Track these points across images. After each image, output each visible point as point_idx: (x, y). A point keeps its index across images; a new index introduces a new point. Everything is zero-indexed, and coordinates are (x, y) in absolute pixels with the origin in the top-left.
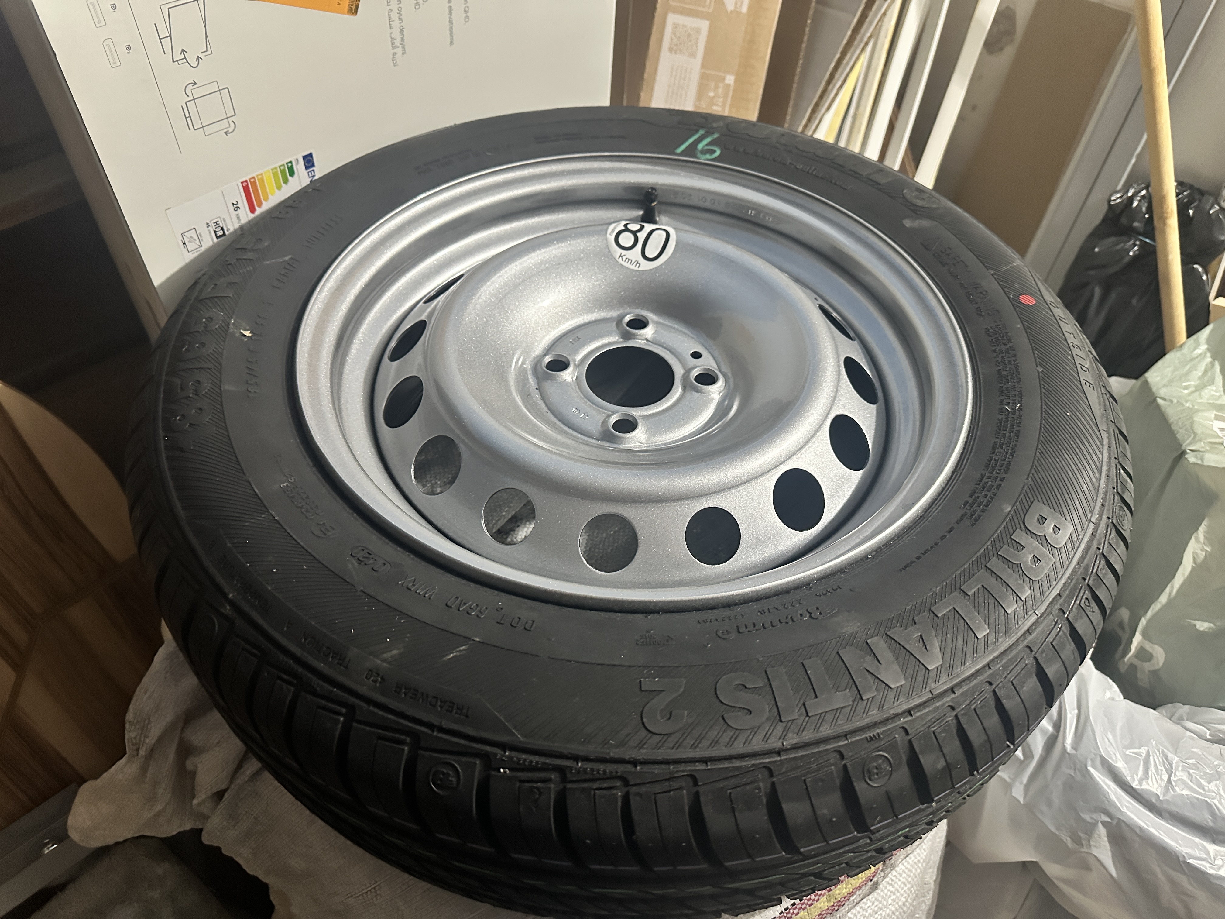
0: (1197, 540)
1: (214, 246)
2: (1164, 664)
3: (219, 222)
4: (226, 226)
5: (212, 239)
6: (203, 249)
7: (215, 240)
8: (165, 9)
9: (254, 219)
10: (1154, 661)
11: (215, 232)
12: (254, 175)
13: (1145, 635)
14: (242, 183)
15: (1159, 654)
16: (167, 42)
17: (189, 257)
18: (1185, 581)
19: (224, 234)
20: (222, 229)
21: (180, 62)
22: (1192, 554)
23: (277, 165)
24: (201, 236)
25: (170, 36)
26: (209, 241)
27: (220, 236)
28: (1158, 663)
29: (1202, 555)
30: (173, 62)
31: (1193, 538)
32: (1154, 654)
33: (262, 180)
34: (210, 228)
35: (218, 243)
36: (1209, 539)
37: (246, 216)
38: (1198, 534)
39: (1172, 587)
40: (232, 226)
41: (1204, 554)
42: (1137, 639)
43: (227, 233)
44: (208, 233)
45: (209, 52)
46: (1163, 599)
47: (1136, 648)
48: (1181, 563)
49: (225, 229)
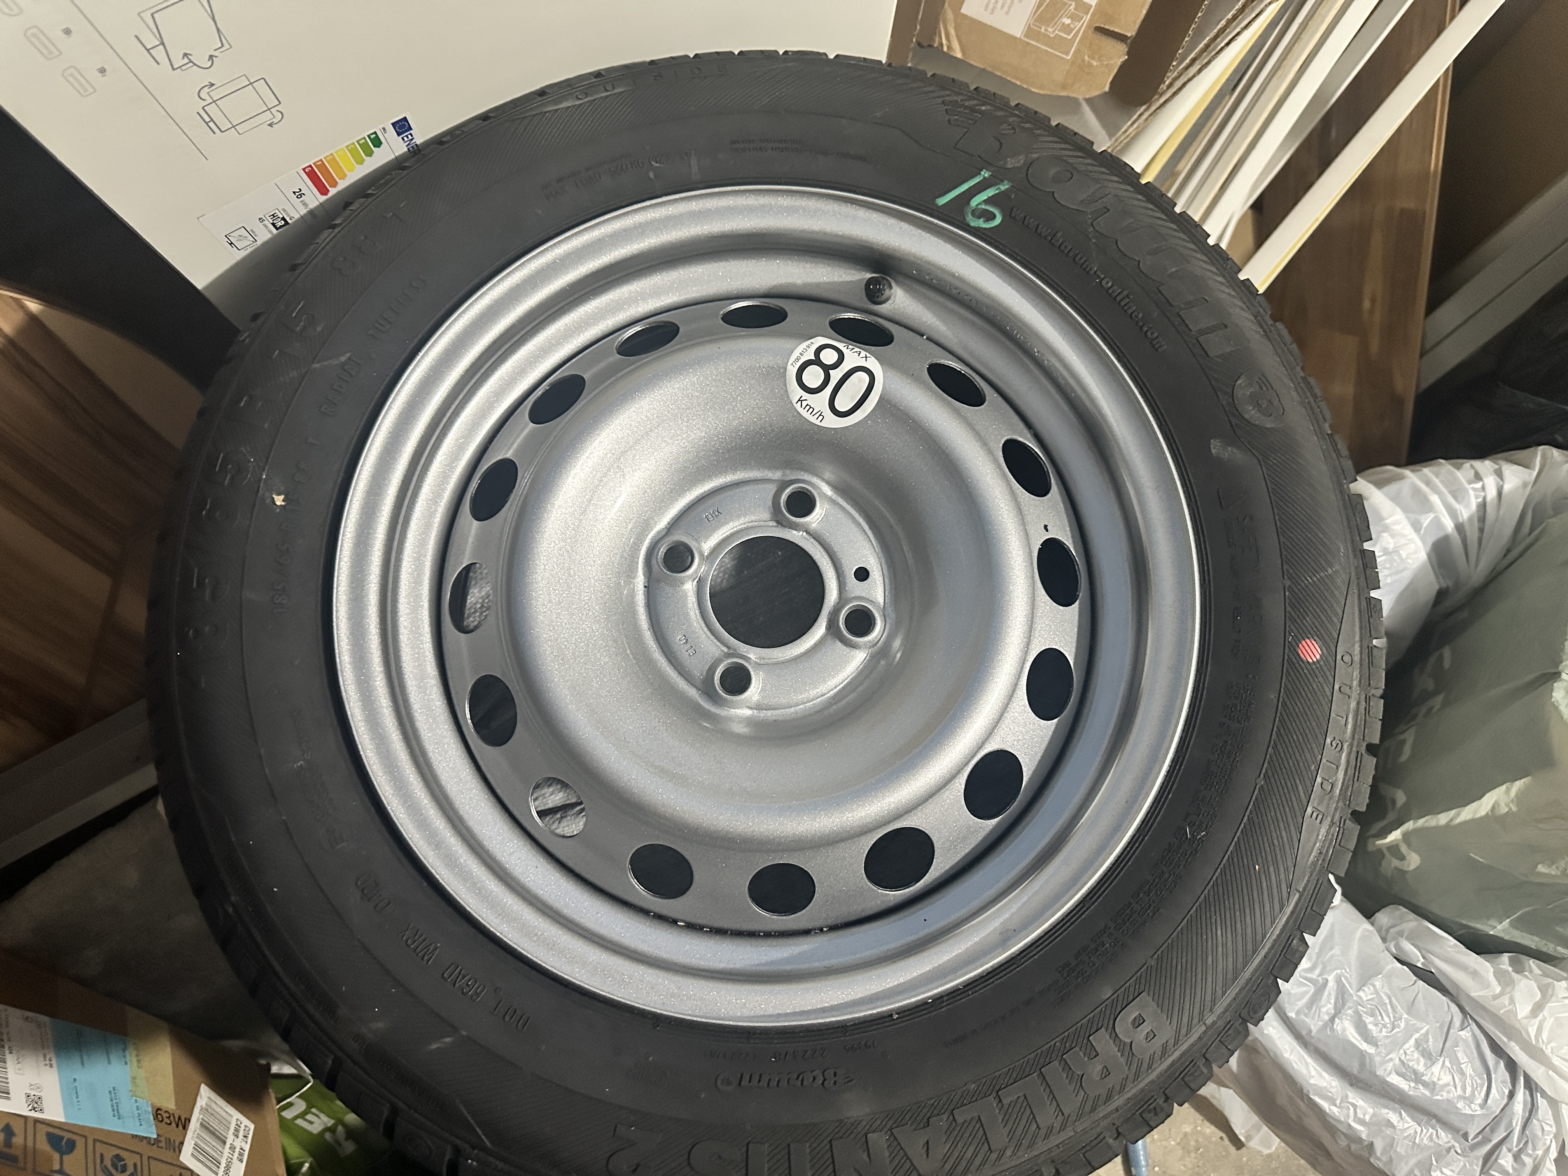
0: (1508, 791)
1: (274, 238)
2: (1415, 869)
3: (278, 213)
4: (288, 215)
5: (270, 232)
6: (259, 243)
7: (275, 231)
8: (147, 16)
9: (327, 200)
10: (1406, 862)
11: (273, 224)
12: (322, 157)
13: (1406, 836)
14: (304, 170)
15: (1413, 861)
16: (159, 53)
17: (240, 255)
18: (1473, 821)
19: (287, 223)
20: (283, 219)
21: (184, 68)
22: (1493, 802)
23: (354, 141)
24: (253, 232)
25: (163, 44)
26: (265, 234)
27: (281, 227)
28: (1408, 865)
29: (1504, 810)
30: (174, 69)
31: (1504, 786)
32: (1408, 858)
33: (333, 161)
34: (266, 222)
35: (277, 235)
36: (1520, 798)
37: (314, 199)
38: (1512, 786)
39: (1458, 815)
40: (296, 212)
41: (1506, 810)
42: (1395, 836)
43: (289, 221)
44: (264, 228)
45: (227, 46)
46: (1443, 819)
47: (1391, 842)
48: (1480, 798)
49: (288, 219)
